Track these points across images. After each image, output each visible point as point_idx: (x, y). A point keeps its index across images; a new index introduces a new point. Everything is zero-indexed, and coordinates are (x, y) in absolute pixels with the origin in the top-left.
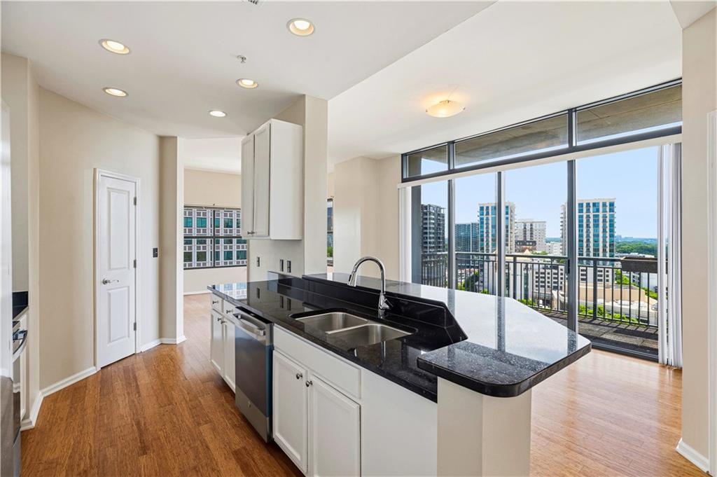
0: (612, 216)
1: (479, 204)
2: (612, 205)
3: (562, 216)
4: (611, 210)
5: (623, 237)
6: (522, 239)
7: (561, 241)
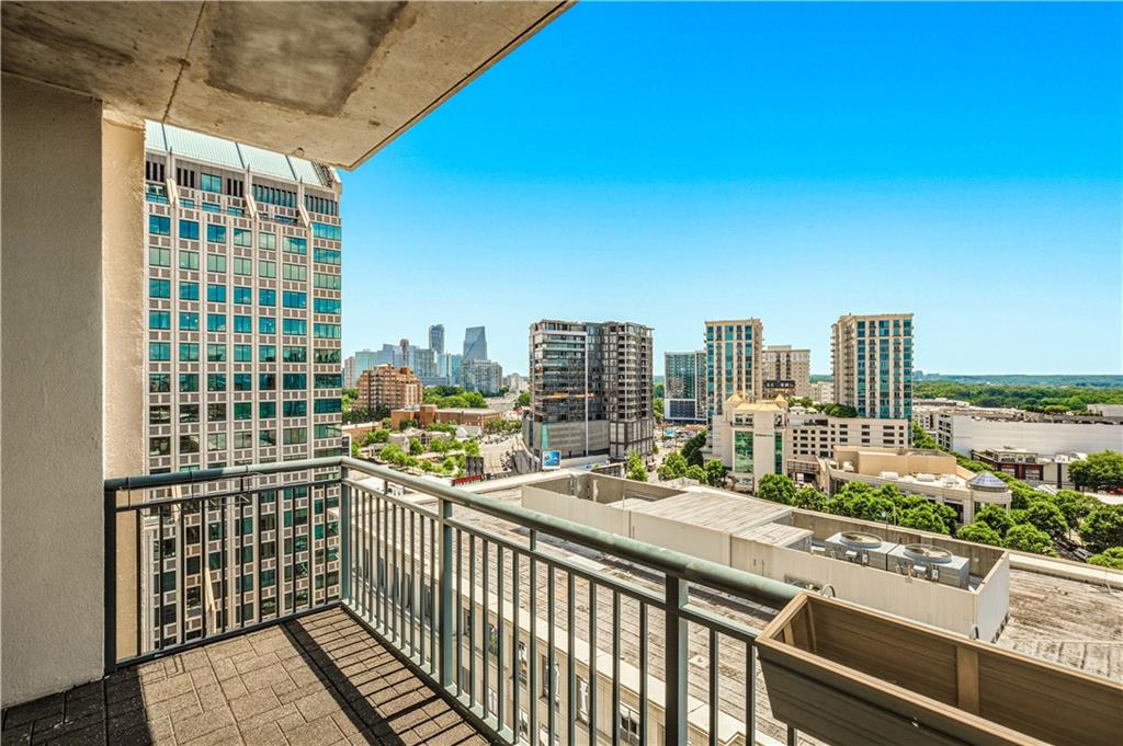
0: (908, 342)
1: (706, 323)
2: (908, 324)
3: (834, 341)
4: (908, 333)
5: (925, 373)
6: (774, 379)
7: (831, 381)
